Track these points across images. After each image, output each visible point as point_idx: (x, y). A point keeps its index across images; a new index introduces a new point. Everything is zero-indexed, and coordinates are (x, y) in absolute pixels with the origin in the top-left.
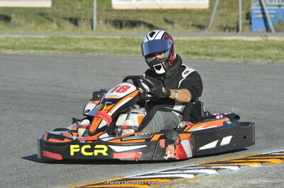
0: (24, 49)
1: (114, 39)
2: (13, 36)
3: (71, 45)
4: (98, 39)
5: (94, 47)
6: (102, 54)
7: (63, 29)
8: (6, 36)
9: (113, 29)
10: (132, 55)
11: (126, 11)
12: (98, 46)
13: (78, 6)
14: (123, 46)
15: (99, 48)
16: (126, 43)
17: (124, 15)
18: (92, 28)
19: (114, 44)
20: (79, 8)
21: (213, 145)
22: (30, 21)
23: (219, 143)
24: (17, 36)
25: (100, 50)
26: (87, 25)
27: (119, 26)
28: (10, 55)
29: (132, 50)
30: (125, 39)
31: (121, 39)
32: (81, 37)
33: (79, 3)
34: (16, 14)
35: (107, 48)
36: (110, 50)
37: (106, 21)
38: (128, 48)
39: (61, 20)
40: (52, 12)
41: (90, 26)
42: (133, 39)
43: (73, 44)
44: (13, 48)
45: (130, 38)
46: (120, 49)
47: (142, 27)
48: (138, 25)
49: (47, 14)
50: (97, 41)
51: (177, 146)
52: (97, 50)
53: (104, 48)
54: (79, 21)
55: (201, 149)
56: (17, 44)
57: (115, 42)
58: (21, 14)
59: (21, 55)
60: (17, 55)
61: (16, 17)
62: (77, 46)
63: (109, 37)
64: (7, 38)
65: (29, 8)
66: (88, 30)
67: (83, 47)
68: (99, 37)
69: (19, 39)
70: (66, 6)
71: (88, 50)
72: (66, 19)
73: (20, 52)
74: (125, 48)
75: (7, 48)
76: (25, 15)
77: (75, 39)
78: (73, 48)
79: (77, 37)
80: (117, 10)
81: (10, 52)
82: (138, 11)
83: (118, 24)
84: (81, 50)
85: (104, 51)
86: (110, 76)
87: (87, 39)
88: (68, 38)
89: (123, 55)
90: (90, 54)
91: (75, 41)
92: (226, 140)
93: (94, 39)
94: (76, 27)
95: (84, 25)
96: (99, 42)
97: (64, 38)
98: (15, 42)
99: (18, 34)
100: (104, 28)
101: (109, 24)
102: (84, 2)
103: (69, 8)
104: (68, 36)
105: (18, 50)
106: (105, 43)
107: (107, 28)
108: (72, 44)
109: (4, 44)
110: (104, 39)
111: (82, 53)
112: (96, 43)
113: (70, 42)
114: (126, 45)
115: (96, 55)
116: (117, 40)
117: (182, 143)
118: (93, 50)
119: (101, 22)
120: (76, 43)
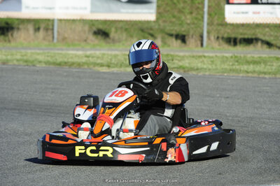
0: (121, 66)
1: (223, 57)
2: (110, 52)
3: (174, 63)
4: (205, 57)
5: (200, 65)
6: (207, 73)
7: (169, 46)
8: (102, 52)
9: (226, 46)
10: (241, 75)
11: (243, 25)
12: (204, 64)
13: (188, 19)
14: (232, 65)
15: (205, 67)
16: (237, 61)
17: (241, 30)
18: (202, 45)
19: (223, 62)
20: (189, 22)
21: (203, 150)
22: (132, 36)
23: (209, 148)
24: (114, 53)
25: (205, 69)
26: (196, 41)
27: (232, 43)
28: (104, 73)
29: (242, 69)
30: (236, 57)
31: (232, 57)
32: (187, 54)
33: (188, 17)
34: (116, 29)
35: (214, 67)
36: (216, 69)
37: (218, 38)
38: (238, 67)
39: (166, 36)
40: (157, 27)
41: (199, 43)
42: (244, 57)
43: (177, 62)
44: (109, 66)
45: (242, 56)
46: (228, 67)
47: (259, 44)
48: (254, 41)
49: (151, 29)
50: (203, 58)
51: (177, 150)
52: (201, 69)
53: (210, 67)
54: (186, 38)
55: (194, 153)
56: (113, 61)
57: (224, 60)
58: (121, 28)
59: (117, 74)
60: (113, 73)
61: (116, 32)
62: (181, 64)
63: (218, 55)
64: (104, 54)
65: (130, 21)
66: (197, 46)
67: (187, 65)
68: (206, 54)
69: (116, 56)
70: (174, 20)
71: (192, 69)
72: (171, 35)
73: (115, 70)
74: (234, 67)
75: (102, 65)
76: (126, 30)
77: (179, 56)
78: (175, 66)
79: (181, 54)
80: (232, 25)
81: (104, 69)
82: (258, 26)
83: (232, 40)
84: (184, 68)
85: (209, 69)
86: (213, 97)
87: (193, 57)
88: (171, 55)
89: (231, 74)
90: (194, 73)
91: (179, 58)
92: (215, 146)
93: (200, 57)
94: (183, 44)
95: (192, 42)
96: (205, 60)
97: (167, 55)
98: (111, 59)
99: (117, 50)
100: (216, 45)
101: (221, 41)
102: (194, 15)
103: (177, 22)
104: (172, 53)
105: (114, 67)
106: (212, 62)
107: (219, 45)
108: (175, 61)
109: (99, 61)
110: (212, 57)
111: (185, 71)
112: (203, 62)
113: (173, 60)
114: (236, 64)
115: (200, 74)
116: (227, 58)
117: (181, 146)
118: (197, 69)
119: (212, 38)
120: (179, 61)
